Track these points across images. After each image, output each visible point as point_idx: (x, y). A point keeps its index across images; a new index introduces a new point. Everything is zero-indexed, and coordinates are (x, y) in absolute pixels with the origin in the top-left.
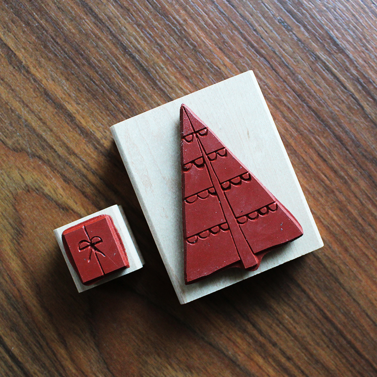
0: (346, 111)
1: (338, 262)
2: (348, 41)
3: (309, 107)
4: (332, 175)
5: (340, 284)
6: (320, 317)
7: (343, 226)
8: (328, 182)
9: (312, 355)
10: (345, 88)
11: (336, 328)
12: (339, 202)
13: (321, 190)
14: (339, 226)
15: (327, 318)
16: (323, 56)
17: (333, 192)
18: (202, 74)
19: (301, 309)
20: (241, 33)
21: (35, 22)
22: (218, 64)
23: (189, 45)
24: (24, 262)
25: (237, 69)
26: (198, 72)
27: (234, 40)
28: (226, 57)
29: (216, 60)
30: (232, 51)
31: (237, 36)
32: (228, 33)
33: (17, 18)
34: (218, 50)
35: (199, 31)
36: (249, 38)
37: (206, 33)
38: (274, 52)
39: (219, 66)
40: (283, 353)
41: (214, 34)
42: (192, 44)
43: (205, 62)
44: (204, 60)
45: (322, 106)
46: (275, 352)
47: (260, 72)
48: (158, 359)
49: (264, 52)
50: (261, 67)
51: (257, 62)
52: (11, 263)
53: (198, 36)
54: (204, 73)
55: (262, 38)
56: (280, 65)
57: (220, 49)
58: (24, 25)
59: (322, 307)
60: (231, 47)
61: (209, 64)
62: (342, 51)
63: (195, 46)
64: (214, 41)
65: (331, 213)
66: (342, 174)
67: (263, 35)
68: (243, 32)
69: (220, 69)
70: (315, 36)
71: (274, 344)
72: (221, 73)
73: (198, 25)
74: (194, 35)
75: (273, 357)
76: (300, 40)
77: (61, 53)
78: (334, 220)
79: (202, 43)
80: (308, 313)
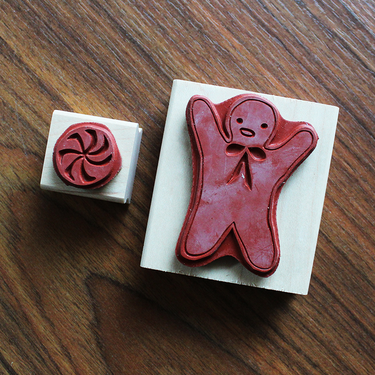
0: (368, 91)
1: (366, 257)
2: (367, 16)
3: (328, 89)
4: (355, 162)
5: (369, 282)
6: (347, 318)
7: (369, 218)
8: (351, 171)
9: (340, 361)
10: (366, 67)
11: (366, 330)
12: (364, 191)
13: (343, 179)
14: (365, 218)
15: (355, 320)
16: (341, 33)
17: (357, 181)
18: (209, 57)
19: (326, 310)
20: (250, 12)
21: (27, 7)
22: (226, 46)
23: (194, 26)
24: (22, 269)
25: (247, 51)
26: (205, 56)
27: (243, 19)
28: (235, 38)
29: (224, 42)
30: (241, 31)
31: (245, 14)
32: (236, 12)
33: (7, 3)
34: (226, 30)
35: (204, 11)
36: (260, 17)
37: (213, 12)
38: (287, 31)
39: (228, 48)
40: (309, 360)
41: (221, 13)
42: (197, 25)
43: (212, 45)
44: (211, 41)
45: (342, 88)
46: (300, 358)
47: (272, 53)
48: (172, 370)
49: (275, 31)
50: (273, 47)
51: (269, 42)
52: (8, 270)
53: (203, 16)
54: (211, 56)
55: (274, 16)
56: (294, 44)
57: (228, 29)
58: (14, 11)
59: (350, 308)
60: (239, 26)
61: (216, 46)
62: (361, 26)
63: (201, 28)
64: (221, 21)
65: (355, 204)
66: (367, 161)
67: (274, 13)
68: (253, 10)
69: (228, 51)
70: (330, 11)
71: (299, 350)
72: (230, 56)
73: (203, 4)
74: (199, 16)
75: (297, 363)
76: (314, 16)
77: (56, 40)
78: (359, 212)
79: (208, 23)
80: (335, 314)
